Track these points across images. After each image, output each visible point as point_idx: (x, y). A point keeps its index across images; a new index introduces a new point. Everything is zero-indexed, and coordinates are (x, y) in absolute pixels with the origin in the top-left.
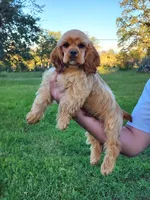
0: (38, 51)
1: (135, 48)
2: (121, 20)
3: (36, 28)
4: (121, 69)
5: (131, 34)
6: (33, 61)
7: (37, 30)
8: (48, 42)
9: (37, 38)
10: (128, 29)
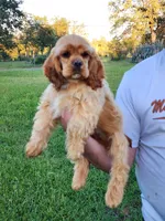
0: (22, 38)
1: (128, 36)
2: (113, 4)
3: (18, 12)
4: (113, 59)
5: (124, 20)
6: (16, 50)
7: (20, 14)
8: (32, 28)
9: (20, 23)
10: (121, 15)
